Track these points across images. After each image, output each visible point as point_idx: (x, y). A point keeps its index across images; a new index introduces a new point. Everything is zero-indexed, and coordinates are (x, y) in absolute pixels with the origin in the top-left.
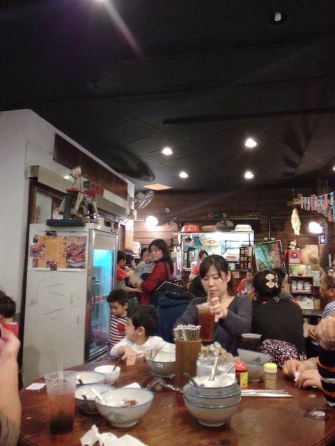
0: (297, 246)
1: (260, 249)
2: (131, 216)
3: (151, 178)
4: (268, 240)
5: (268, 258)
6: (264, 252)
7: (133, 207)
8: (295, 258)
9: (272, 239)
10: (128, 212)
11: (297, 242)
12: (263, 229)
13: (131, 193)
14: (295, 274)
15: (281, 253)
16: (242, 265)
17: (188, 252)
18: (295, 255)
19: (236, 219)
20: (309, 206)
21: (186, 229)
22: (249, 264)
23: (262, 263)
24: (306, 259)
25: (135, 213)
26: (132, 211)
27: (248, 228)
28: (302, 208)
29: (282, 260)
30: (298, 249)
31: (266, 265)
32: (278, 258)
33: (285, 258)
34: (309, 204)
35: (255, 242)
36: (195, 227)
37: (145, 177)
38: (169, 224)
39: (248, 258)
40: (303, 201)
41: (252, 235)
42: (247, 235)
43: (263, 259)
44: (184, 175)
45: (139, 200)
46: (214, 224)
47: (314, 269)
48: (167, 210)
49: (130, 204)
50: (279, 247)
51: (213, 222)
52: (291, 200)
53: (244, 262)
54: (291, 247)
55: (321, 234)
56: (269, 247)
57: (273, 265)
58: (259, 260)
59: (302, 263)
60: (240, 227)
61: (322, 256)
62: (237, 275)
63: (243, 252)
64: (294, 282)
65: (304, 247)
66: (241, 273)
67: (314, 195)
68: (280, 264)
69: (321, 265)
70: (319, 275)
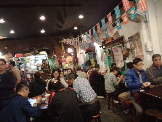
0: (64, 58)
1: (50, 60)
4: (53, 57)
5: (54, 63)
6: (52, 61)
8: (64, 62)
9: (55, 56)
11: (64, 56)
12: (51, 52)
14: (65, 68)
15: (59, 61)
16: (44, 68)
17: (19, 66)
18: (64, 61)
19: (39, 49)
20: (67, 43)
21: (16, 56)
22: (47, 67)
23: (52, 66)
24: (68, 62)
27: (45, 52)
28: (65, 43)
30: (65, 58)
31: (54, 66)
32: (58, 63)
33: (60, 62)
34: (67, 42)
35: (48, 58)
36: (21, 55)
38: (8, 54)
39: (46, 64)
40: (65, 41)
41: (47, 55)
42: (45, 56)
43: (52, 64)
44: (12, 32)
47: (71, 65)
48: (6, 48)
50: (58, 59)
51: (29, 52)
52: (60, 40)
53: (44, 66)
54: (62, 58)
55: (72, 53)
56: (54, 59)
57: (56, 66)
58: (51, 64)
59: (66, 63)
60: (41, 53)
61: (73, 60)
62: (42, 72)
63: (44, 62)
64: (64, 71)
65: (66, 58)
66: (44, 71)
67: (68, 38)
68: (59, 65)
69: (73, 63)
70: (73, 67)
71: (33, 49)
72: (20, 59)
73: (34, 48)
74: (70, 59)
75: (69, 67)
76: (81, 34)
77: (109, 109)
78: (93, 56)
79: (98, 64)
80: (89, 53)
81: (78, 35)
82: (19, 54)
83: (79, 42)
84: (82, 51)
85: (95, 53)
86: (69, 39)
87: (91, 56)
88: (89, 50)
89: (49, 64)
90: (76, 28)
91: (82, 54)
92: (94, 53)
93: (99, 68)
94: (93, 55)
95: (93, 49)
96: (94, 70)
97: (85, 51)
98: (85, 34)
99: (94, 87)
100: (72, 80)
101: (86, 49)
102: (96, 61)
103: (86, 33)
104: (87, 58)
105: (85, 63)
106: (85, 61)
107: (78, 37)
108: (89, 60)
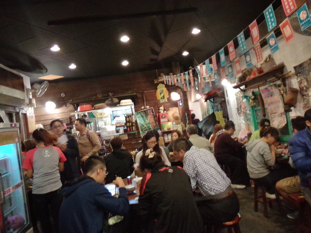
0: (164, 110)
1: (139, 115)
2: (30, 104)
3: (44, 71)
4: (144, 109)
5: (146, 121)
6: (143, 117)
7: (31, 97)
8: (164, 118)
9: (148, 107)
10: (27, 101)
11: (164, 107)
12: (139, 101)
13: (28, 85)
14: (166, 129)
15: (155, 116)
16: (129, 129)
18: (164, 116)
19: (120, 96)
20: (170, 82)
21: (81, 109)
22: (134, 127)
23: (143, 125)
24: (171, 118)
25: (34, 101)
26: (30, 100)
27: (129, 102)
28: (165, 83)
29: (156, 121)
30: (165, 112)
31: (146, 126)
32: (153, 120)
33: (158, 119)
34: (170, 80)
35: (136, 111)
36: (88, 106)
37: (38, 70)
38: (66, 106)
39: (132, 123)
40: (165, 78)
41: (133, 107)
42: (129, 107)
43: (143, 122)
44: (73, 66)
45: (36, 90)
46: (104, 102)
47: (177, 124)
48: (63, 95)
49: (28, 94)
50: (153, 112)
51: (102, 101)
52: (157, 78)
53: (129, 127)
54: (160, 111)
55: (179, 101)
56: (146, 112)
57: (150, 125)
58: (140, 123)
59: (169, 121)
60: (123, 102)
61: (181, 115)
62: (126, 137)
63: (128, 119)
64: (166, 135)
65: (169, 110)
66: (129, 135)
67: (172, 74)
68: (155, 124)
69: (182, 121)
70: (181, 127)
71: (108, 95)
72: (86, 114)
73: (110, 94)
74: (175, 112)
75: (173, 127)
76: (197, 65)
77: (256, 209)
78: (219, 106)
79: (231, 121)
80: (212, 100)
81: (190, 67)
82: (85, 106)
83: (192, 79)
84: (198, 96)
85: (225, 100)
86: (174, 74)
87: (217, 106)
88: (212, 94)
89: (138, 122)
90: (185, 54)
91: (198, 103)
92: (223, 99)
93: (234, 129)
94: (221, 104)
95: (220, 92)
96: (222, 134)
97: (204, 97)
98: (204, 64)
99: (224, 166)
100: (182, 153)
101: (207, 92)
102: (226, 116)
103: (207, 61)
104: (208, 111)
105: (205, 121)
106: (205, 117)
107: (191, 71)
108: (213, 114)
